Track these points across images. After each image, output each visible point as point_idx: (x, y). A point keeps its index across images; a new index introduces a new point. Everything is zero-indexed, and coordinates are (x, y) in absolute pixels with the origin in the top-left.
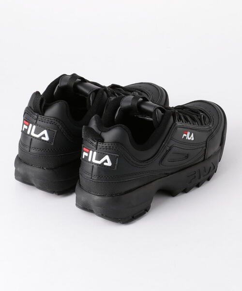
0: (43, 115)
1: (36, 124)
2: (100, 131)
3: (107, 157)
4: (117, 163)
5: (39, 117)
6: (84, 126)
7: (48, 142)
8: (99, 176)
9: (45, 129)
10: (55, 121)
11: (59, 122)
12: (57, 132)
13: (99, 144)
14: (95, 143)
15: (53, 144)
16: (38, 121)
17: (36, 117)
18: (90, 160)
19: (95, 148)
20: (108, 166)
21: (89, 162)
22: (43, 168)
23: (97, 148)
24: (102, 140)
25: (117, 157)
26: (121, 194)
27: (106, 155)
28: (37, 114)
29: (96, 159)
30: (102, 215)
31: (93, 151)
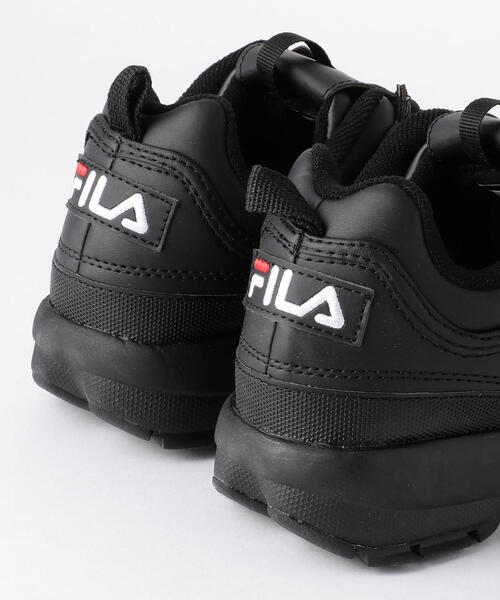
0: (140, 141)
1: (109, 171)
2: (320, 195)
3: (329, 295)
4: (364, 321)
5: (124, 147)
6: (255, 168)
7: (142, 238)
8: (294, 363)
9: (137, 188)
10: (175, 164)
11: (191, 169)
12: (179, 205)
13: (306, 243)
14: (294, 239)
15: (159, 248)
16: (118, 161)
17: (114, 146)
18: (267, 301)
19: (292, 258)
20: (329, 330)
21: (263, 309)
22: (117, 337)
23: (297, 257)
24: (320, 229)
25: (368, 296)
26: (373, 447)
27: (328, 283)
28: (117, 136)
29: (289, 299)
30: (293, 518)
31: (283, 269)
